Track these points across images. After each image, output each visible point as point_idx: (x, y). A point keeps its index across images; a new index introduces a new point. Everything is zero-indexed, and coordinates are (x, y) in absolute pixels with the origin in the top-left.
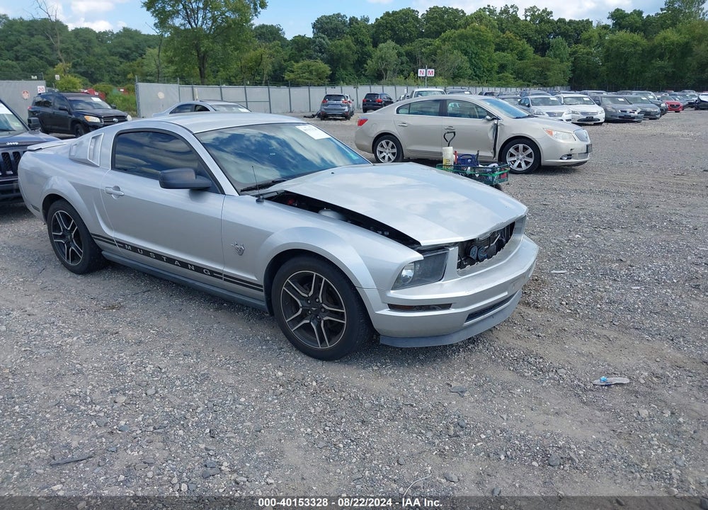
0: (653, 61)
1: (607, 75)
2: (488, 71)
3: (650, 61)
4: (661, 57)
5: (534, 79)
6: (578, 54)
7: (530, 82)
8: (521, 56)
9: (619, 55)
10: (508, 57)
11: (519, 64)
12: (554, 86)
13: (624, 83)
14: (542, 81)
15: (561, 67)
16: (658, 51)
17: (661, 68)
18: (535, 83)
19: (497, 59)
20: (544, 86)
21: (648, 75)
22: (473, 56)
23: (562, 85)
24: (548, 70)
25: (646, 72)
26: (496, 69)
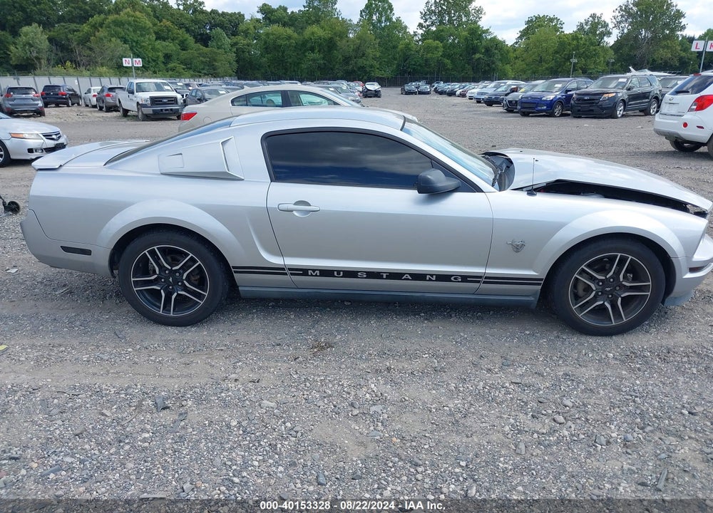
0: (307, 54)
1: (269, 66)
2: (154, 61)
3: (304, 53)
4: (312, 49)
5: (203, 69)
6: (240, 46)
7: (200, 72)
8: (184, 47)
9: (277, 48)
10: (171, 47)
11: (184, 55)
12: (223, 77)
13: (285, 74)
14: (212, 71)
15: (227, 59)
16: (309, 45)
17: (314, 60)
18: (205, 74)
19: (161, 48)
20: (215, 77)
21: (304, 66)
22: (134, 44)
23: (230, 76)
24: (215, 60)
25: (301, 63)
26: (162, 59)
